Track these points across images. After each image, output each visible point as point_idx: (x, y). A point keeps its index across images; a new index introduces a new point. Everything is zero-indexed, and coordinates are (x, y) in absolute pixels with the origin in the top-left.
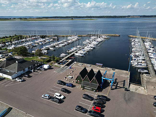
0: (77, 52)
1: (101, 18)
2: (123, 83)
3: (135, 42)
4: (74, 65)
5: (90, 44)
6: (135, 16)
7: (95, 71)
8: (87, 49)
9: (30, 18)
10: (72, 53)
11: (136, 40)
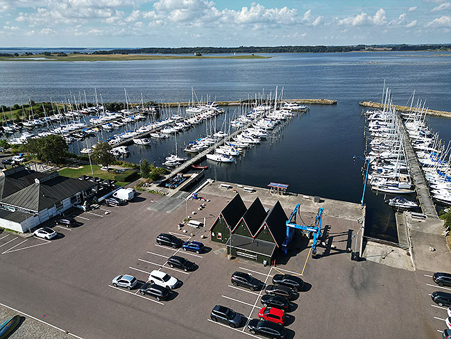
0: (213, 152)
1: (281, 51)
2: (346, 237)
3: (379, 122)
4: (206, 188)
5: (251, 127)
6: (379, 47)
7: (266, 206)
8: (243, 141)
9: (75, 53)
10: (200, 155)
11: (383, 116)
